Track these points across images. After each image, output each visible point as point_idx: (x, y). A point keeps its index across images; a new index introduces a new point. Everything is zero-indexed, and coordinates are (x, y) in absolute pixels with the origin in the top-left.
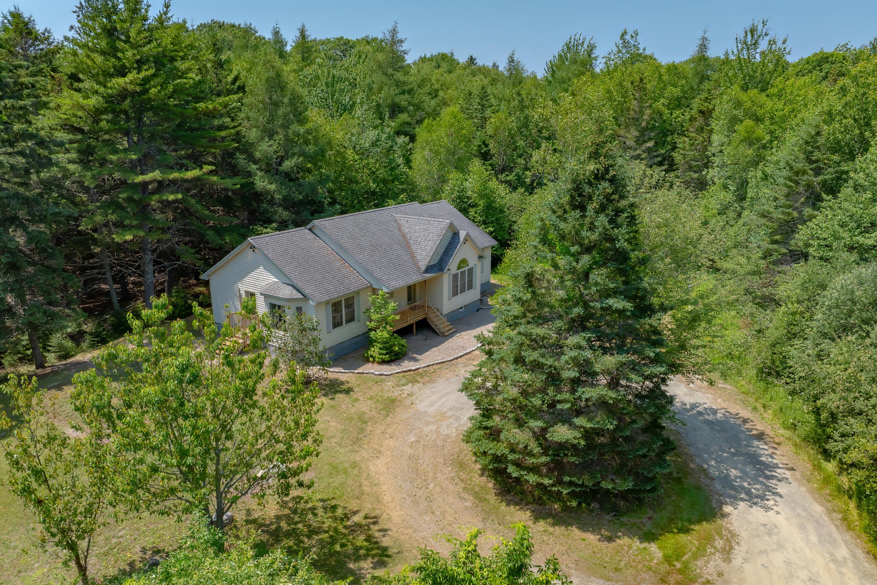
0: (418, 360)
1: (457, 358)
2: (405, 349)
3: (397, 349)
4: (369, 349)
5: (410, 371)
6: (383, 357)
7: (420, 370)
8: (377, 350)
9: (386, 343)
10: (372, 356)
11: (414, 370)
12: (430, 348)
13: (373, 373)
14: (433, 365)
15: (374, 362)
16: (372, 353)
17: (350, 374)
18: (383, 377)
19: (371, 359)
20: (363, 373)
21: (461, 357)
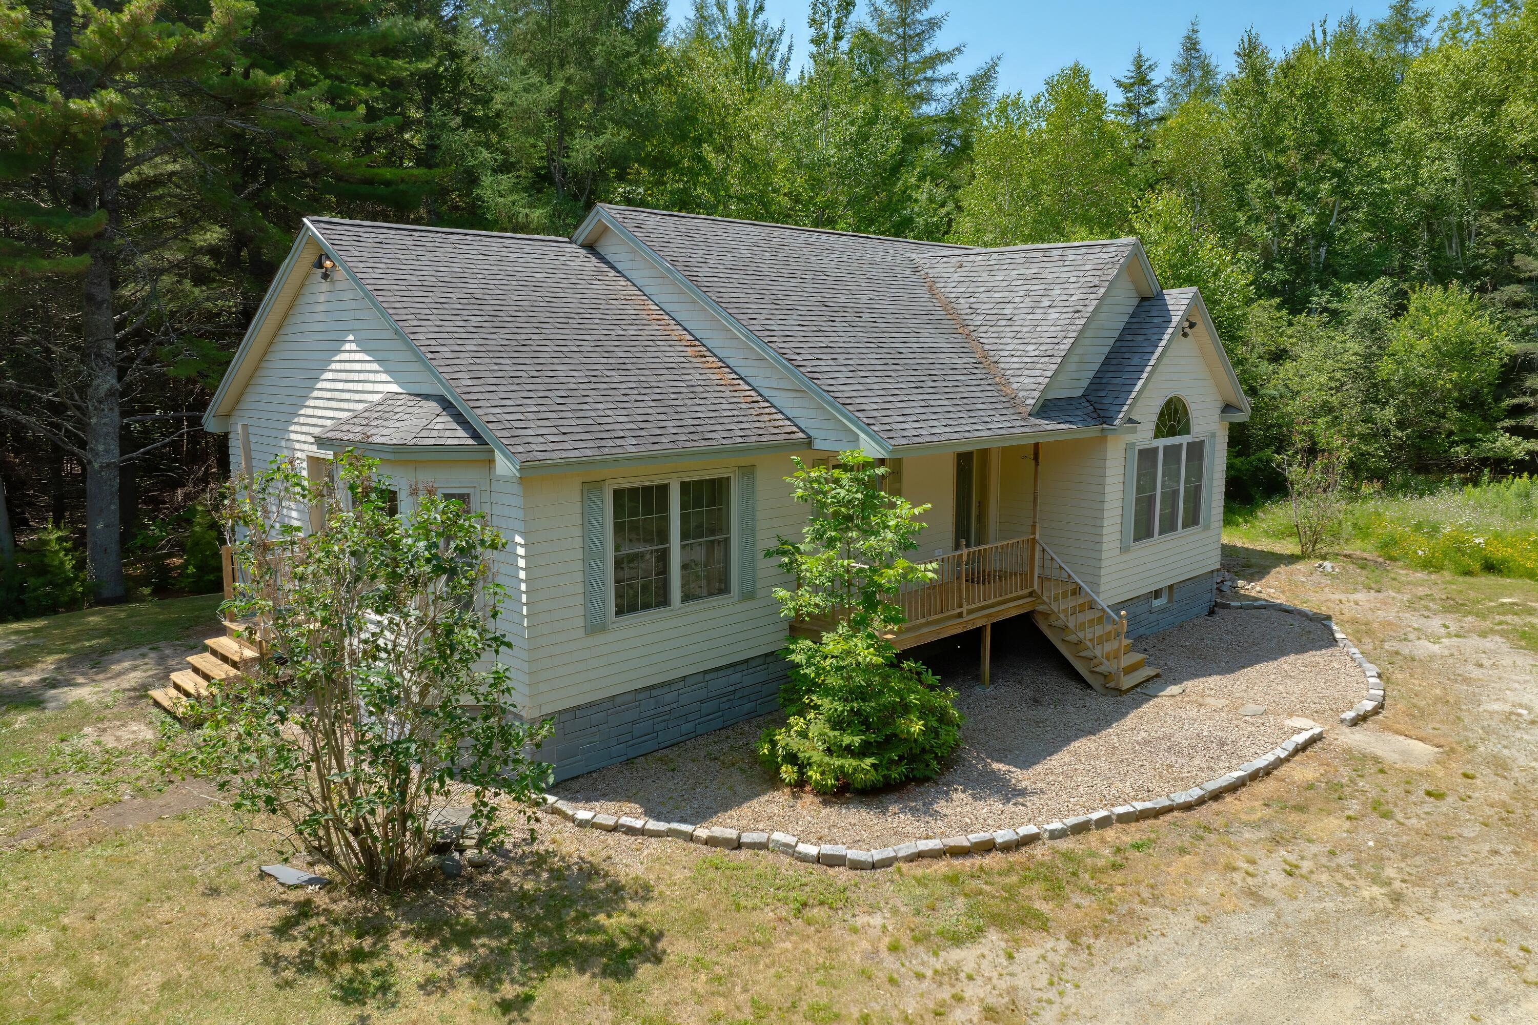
0: (1022, 793)
1: (1216, 796)
2: (949, 736)
3: (917, 727)
4: (783, 722)
5: (987, 847)
6: (849, 763)
7: (1039, 852)
8: (818, 727)
9: (861, 694)
10: (792, 758)
11: (1008, 847)
12: (1068, 741)
13: (788, 849)
14: (1104, 823)
15: (800, 784)
16: (795, 744)
17: (671, 846)
18: (843, 875)
19: (788, 772)
20: (738, 845)
21: (1233, 788)
